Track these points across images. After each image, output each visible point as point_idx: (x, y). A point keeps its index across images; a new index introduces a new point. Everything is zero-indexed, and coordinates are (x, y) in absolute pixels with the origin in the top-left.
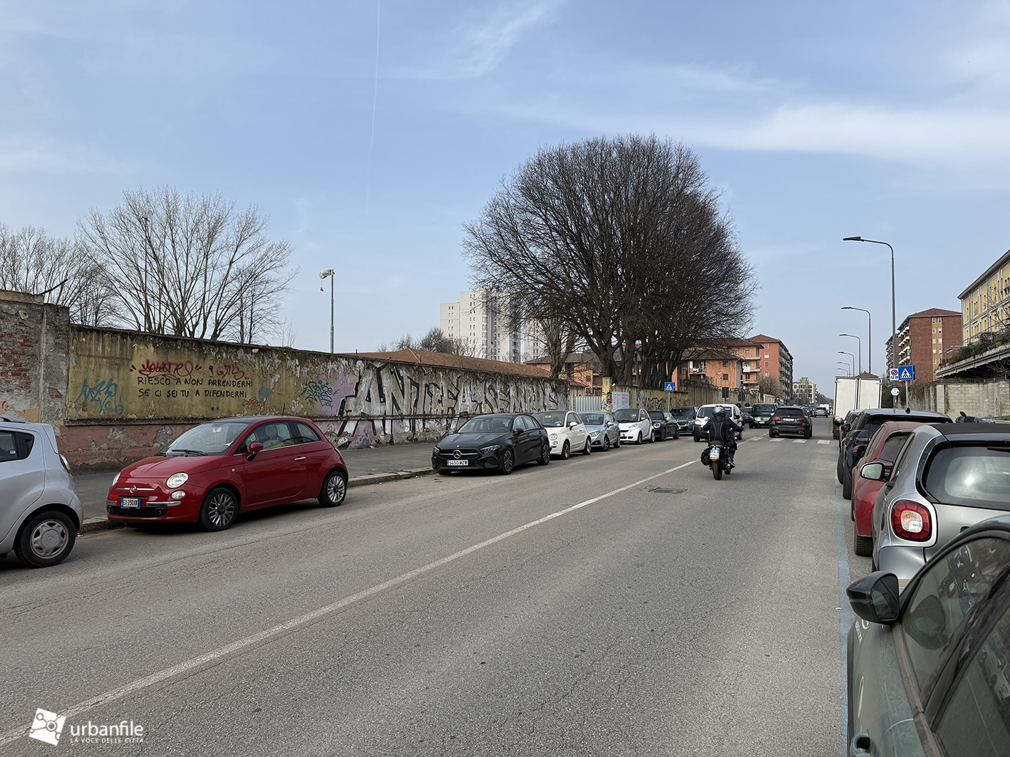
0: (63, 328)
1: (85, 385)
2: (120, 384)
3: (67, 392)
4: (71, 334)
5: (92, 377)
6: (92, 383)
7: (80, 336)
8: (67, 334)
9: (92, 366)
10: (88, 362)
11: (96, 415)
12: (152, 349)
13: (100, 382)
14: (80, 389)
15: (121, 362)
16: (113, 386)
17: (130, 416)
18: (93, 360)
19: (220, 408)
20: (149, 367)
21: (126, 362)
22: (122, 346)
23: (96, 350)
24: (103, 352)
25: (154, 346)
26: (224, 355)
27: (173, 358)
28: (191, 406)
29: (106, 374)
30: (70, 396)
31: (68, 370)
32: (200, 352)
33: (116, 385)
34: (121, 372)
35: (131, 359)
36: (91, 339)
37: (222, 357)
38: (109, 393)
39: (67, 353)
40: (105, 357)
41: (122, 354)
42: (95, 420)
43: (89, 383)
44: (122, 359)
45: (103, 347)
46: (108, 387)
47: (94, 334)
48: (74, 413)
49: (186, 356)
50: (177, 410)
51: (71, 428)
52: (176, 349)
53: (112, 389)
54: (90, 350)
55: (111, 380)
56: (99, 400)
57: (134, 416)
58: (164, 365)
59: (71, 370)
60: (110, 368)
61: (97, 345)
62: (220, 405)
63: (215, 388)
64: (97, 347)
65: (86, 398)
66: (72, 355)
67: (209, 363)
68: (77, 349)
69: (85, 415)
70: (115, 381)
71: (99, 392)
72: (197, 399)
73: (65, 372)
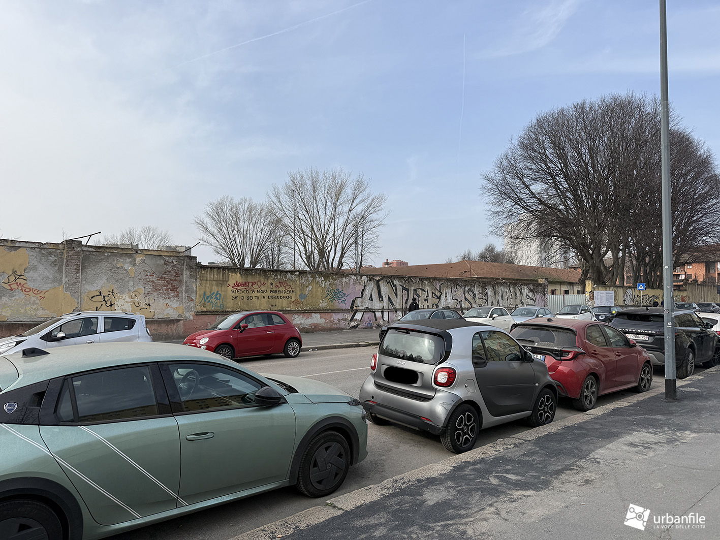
0: (194, 267)
1: (205, 294)
2: (223, 294)
3: (196, 298)
4: (198, 270)
5: (208, 290)
6: (208, 294)
7: (201, 270)
8: (196, 270)
9: (208, 285)
10: (206, 283)
11: (210, 310)
12: (239, 275)
13: (212, 293)
14: (202, 297)
15: (223, 282)
16: (219, 295)
17: (227, 310)
18: (208, 282)
19: (277, 305)
20: (237, 285)
21: (225, 282)
22: (223, 274)
23: (210, 277)
24: (213, 278)
25: (240, 273)
26: (279, 276)
27: (250, 279)
28: (260, 305)
29: (215, 289)
30: (197, 300)
31: (196, 287)
32: (265, 276)
33: (220, 294)
34: (223, 287)
35: (228, 281)
36: (207, 272)
37: (277, 278)
38: (217, 298)
39: (196, 279)
40: (214, 281)
41: (223, 278)
42: (210, 312)
43: (206, 293)
44: (223, 281)
45: (214, 275)
46: (216, 295)
47: (209, 270)
48: (199, 309)
49: (257, 278)
50: (253, 306)
51: (198, 316)
52: (252, 274)
53: (218, 296)
54: (207, 277)
55: (218, 292)
56: (212, 302)
57: (229, 310)
58: (246, 283)
59: (197, 287)
60: (217, 286)
61: (210, 274)
62: (277, 303)
63: (274, 294)
64: (210, 275)
65: (205, 301)
66: (198, 280)
67: (270, 281)
68: (200, 277)
69: (205, 309)
70: (220, 292)
71: (211, 298)
72: (264, 300)
73: (195, 288)
